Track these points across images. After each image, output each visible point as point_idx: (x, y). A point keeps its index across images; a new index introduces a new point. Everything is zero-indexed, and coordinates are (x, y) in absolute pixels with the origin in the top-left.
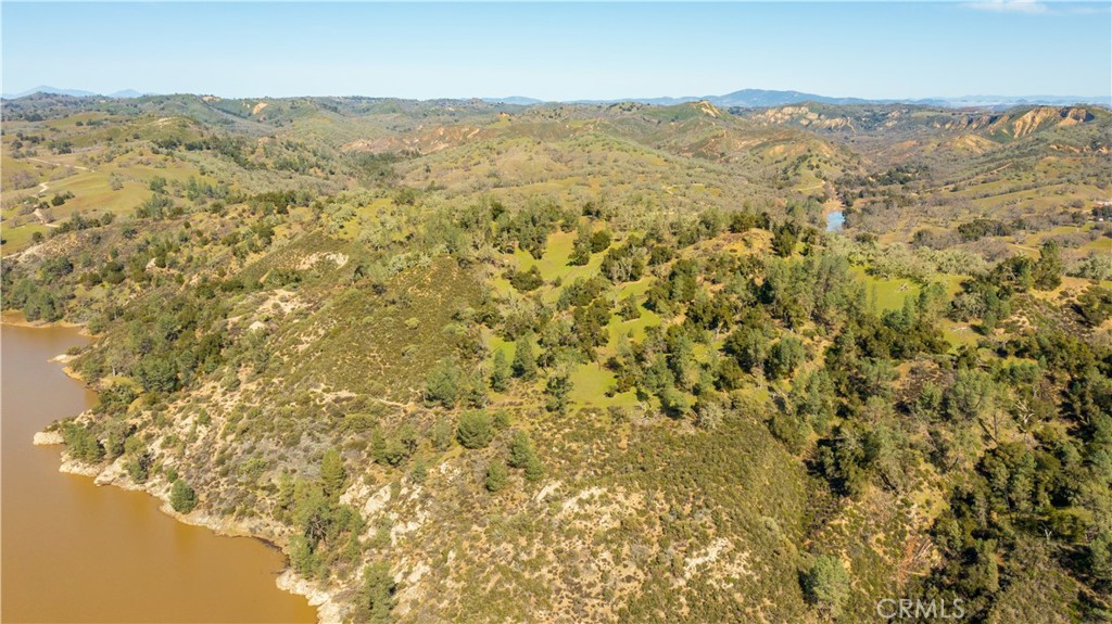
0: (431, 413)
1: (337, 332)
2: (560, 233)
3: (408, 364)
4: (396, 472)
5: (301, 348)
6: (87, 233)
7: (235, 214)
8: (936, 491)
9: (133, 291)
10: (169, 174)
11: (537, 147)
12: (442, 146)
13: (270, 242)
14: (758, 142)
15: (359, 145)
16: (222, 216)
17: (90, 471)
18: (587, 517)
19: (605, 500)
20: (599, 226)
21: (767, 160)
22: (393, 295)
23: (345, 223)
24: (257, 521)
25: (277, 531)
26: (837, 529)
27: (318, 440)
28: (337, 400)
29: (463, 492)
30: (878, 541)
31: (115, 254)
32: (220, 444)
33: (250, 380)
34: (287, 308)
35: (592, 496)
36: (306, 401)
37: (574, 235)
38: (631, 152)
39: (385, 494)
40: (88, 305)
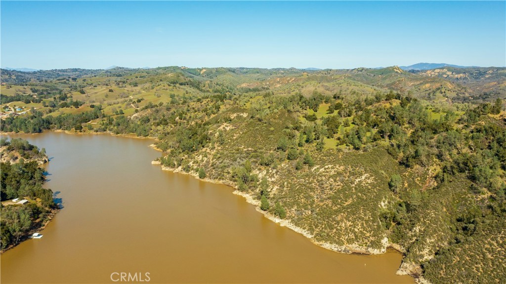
0: (278, 153)
1: (246, 133)
2: (324, 104)
3: (270, 141)
4: (267, 168)
5: (234, 138)
6: (154, 109)
7: (205, 102)
8: (438, 166)
9: (172, 127)
10: (175, 93)
11: (319, 85)
12: (278, 85)
13: (219, 111)
14: (418, 83)
15: (244, 85)
16: (201, 103)
17: (171, 170)
18: (327, 172)
19: (333, 168)
20: (339, 101)
21: (422, 90)
22: (265, 121)
23: (246, 104)
24: (224, 181)
25: (231, 183)
26: (405, 176)
27: (242, 160)
28: (248, 150)
29: (289, 171)
30: (418, 180)
31: (164, 116)
32: (211, 162)
33: (218, 146)
34: (228, 129)
35: (329, 167)
36: (238, 150)
37: (329, 104)
38: (360, 86)
39: (265, 172)
40: (157, 131)
